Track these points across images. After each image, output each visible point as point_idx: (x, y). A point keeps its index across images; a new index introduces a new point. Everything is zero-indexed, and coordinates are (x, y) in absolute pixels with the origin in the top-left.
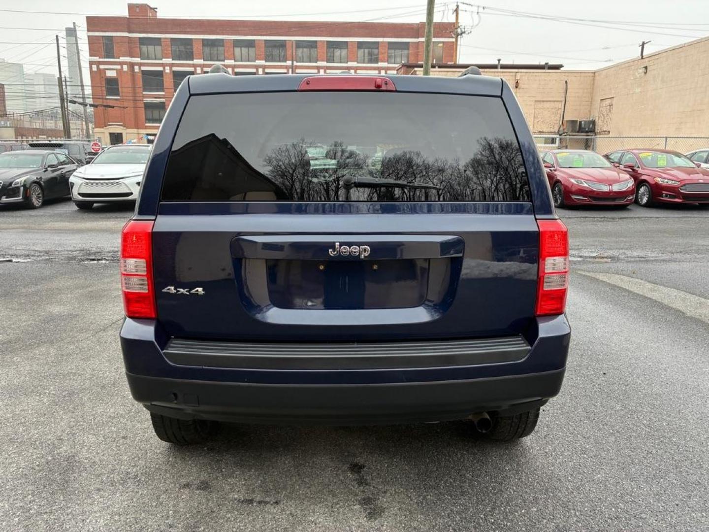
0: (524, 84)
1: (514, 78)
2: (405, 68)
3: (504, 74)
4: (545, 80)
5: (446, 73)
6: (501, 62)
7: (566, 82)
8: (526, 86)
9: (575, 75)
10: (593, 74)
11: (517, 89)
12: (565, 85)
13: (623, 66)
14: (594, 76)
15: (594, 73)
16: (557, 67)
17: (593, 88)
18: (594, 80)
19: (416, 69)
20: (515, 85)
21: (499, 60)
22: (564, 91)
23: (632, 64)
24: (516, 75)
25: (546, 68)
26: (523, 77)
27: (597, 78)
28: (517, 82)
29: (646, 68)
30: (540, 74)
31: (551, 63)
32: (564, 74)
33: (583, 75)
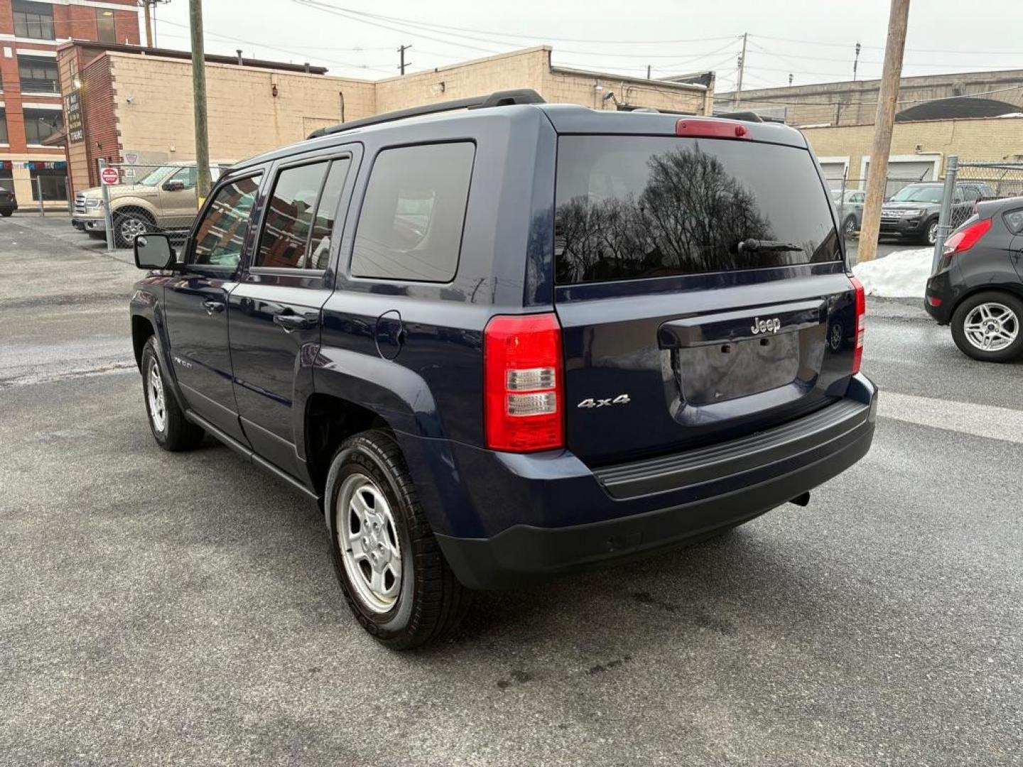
0: (285, 92)
1: (268, 81)
2: (80, 49)
3: (252, 74)
4: (312, 88)
5: (161, 64)
6: (244, 56)
7: (341, 94)
8: (287, 95)
9: (352, 84)
10: (372, 87)
11: (276, 99)
12: (339, 98)
13: (413, 79)
14: (375, 89)
15: (375, 84)
16: (321, 71)
17: (375, 106)
18: (375, 93)
19: (108, 53)
20: (271, 93)
21: (239, 52)
22: (339, 106)
23: (424, 77)
24: (271, 78)
25: (307, 69)
26: (282, 82)
27: (379, 92)
28: (275, 88)
29: (443, 84)
30: (304, 79)
31: (313, 64)
32: (336, 82)
33: (360, 85)
